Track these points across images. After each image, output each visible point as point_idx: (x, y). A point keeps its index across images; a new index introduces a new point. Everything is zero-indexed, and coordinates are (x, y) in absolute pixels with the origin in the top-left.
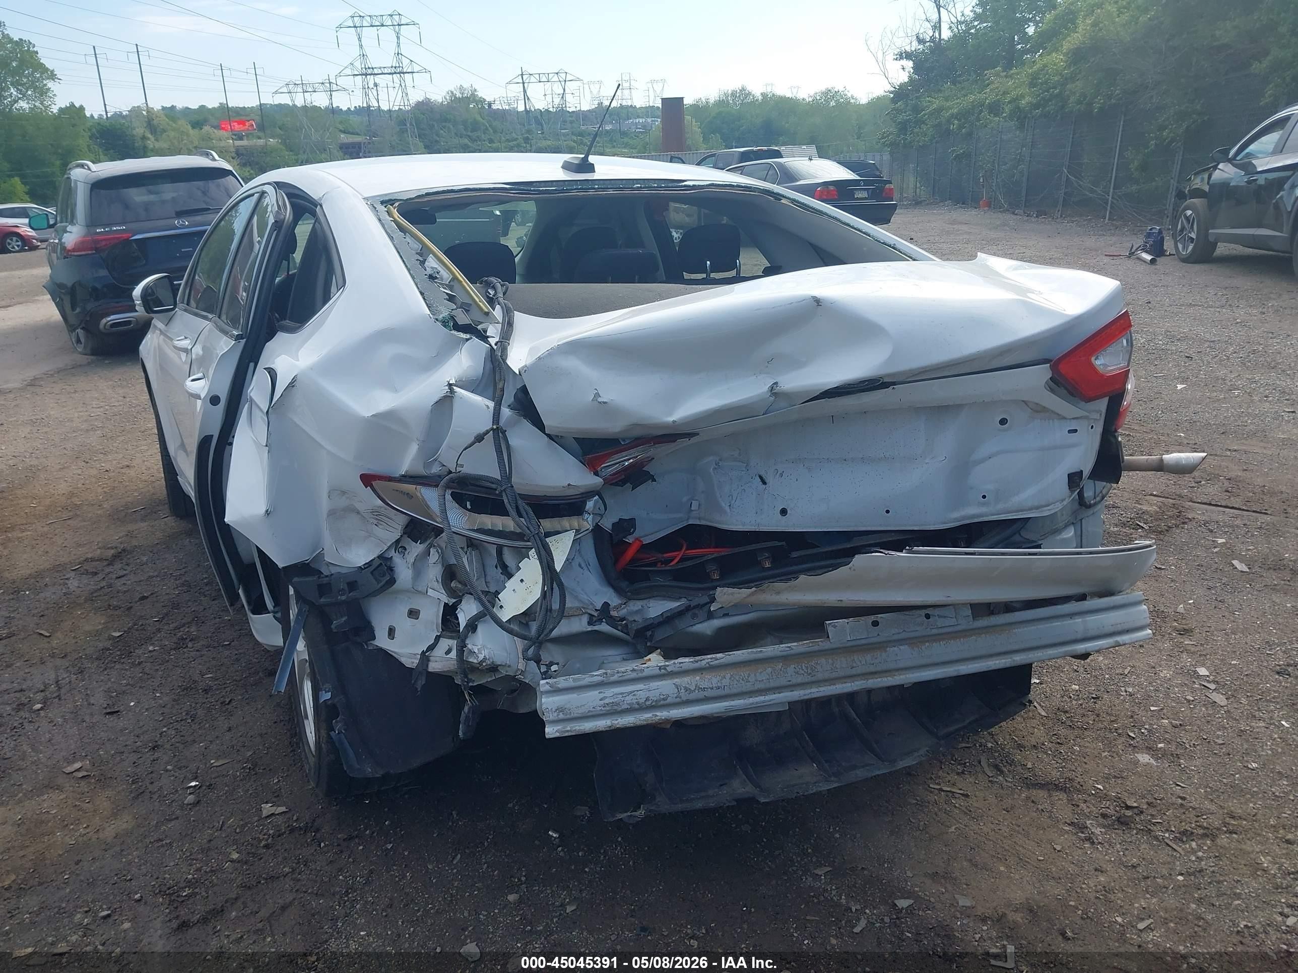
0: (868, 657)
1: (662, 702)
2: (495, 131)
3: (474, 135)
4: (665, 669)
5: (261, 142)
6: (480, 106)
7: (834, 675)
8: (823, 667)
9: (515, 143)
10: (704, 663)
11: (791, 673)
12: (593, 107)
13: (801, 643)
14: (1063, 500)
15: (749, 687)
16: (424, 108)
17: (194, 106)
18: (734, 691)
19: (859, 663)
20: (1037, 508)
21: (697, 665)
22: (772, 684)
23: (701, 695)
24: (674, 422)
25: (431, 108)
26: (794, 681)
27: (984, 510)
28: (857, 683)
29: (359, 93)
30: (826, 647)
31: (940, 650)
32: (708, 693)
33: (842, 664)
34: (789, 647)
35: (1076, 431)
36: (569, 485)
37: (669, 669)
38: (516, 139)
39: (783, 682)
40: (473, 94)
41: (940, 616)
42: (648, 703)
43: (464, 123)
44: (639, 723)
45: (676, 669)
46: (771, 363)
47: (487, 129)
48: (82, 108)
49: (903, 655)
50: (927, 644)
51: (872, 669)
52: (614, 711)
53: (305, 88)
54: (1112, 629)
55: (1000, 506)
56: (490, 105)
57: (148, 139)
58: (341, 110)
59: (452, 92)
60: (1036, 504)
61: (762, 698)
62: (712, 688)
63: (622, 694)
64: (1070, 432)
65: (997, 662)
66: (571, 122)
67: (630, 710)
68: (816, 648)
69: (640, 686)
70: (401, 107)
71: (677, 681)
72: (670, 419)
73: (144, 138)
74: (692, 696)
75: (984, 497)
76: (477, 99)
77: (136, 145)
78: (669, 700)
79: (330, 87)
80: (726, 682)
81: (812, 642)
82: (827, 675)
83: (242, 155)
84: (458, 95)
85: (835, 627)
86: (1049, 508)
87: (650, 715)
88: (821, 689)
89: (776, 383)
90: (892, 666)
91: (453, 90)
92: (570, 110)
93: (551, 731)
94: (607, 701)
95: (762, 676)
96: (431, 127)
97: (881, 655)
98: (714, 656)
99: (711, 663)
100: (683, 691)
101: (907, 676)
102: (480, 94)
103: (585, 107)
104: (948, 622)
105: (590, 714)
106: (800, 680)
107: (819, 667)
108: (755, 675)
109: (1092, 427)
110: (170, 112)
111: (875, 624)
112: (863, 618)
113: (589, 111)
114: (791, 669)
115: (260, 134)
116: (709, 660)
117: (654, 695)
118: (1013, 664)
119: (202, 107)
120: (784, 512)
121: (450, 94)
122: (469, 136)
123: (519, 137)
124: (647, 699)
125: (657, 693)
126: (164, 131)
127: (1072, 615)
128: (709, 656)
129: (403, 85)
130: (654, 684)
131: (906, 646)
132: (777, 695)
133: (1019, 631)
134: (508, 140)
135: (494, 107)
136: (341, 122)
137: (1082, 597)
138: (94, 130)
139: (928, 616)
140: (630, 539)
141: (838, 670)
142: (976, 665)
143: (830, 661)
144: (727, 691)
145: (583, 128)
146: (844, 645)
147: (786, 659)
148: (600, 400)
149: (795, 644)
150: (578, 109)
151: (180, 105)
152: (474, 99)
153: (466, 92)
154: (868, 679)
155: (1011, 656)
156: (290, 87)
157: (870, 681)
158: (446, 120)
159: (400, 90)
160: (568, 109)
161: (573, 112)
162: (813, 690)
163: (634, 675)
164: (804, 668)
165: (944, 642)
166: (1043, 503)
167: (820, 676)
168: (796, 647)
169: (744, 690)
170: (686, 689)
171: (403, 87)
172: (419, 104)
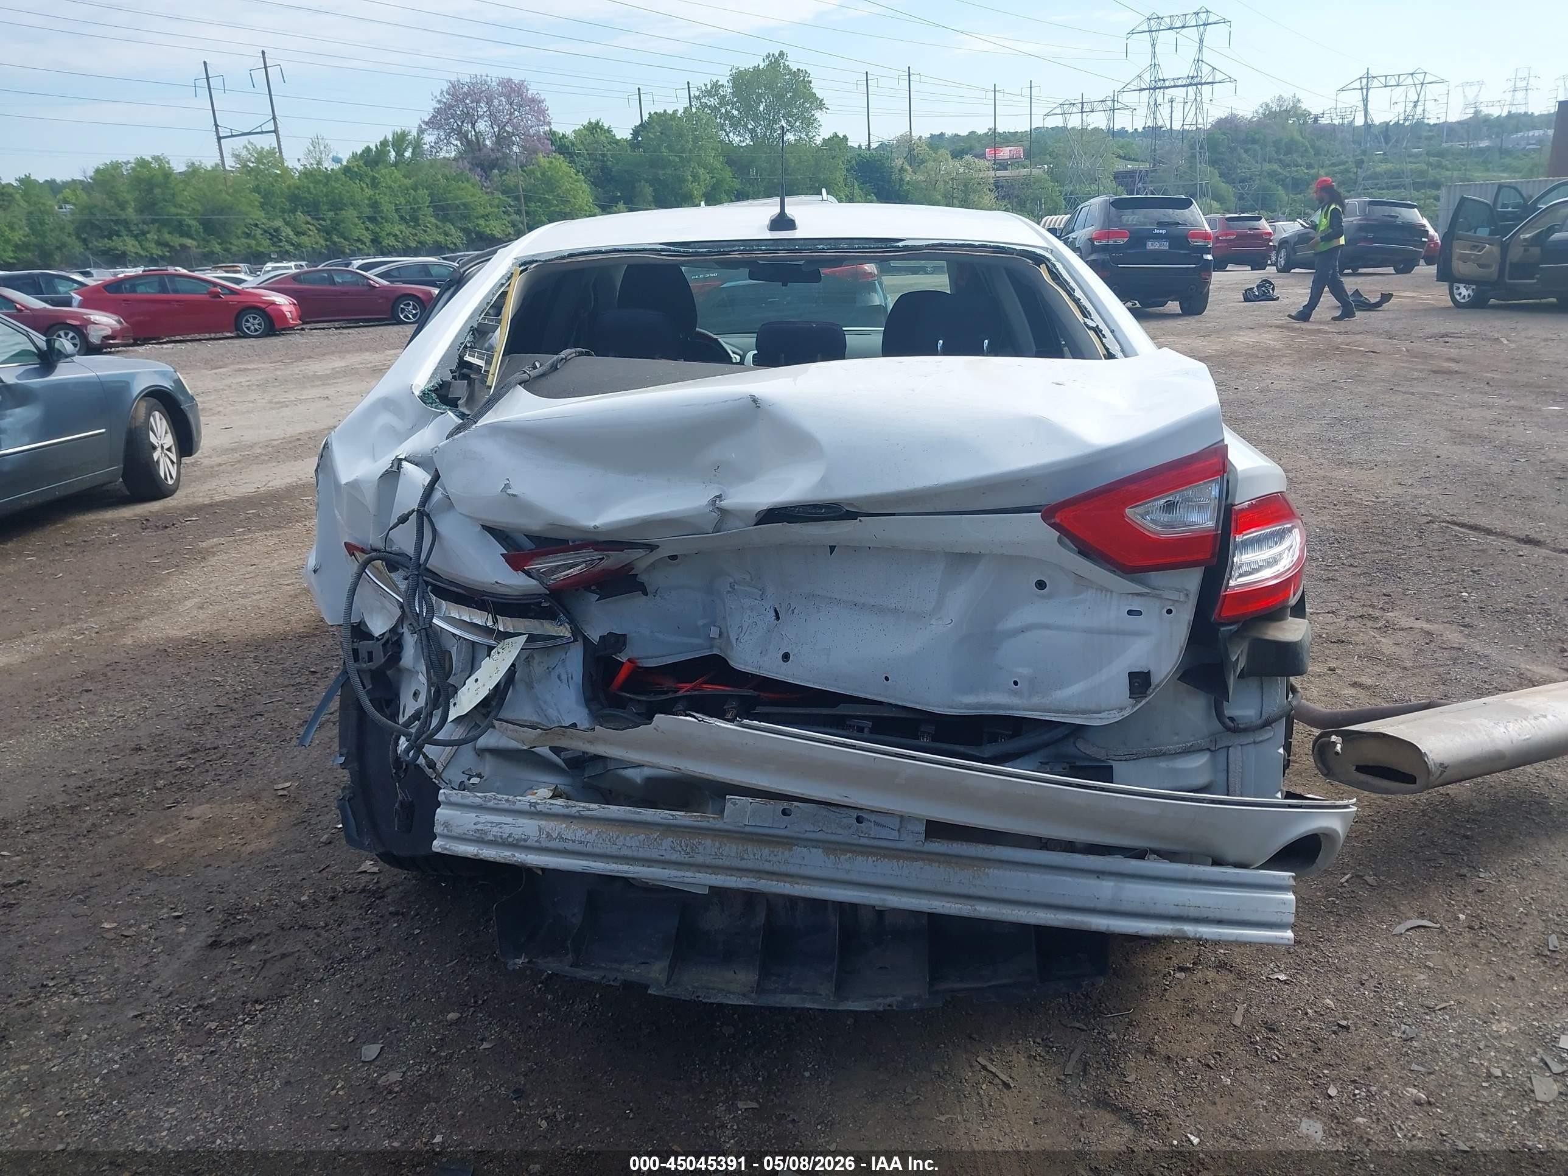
0: (766, 851)
1: (522, 843)
2: (1317, 153)
3: (1287, 159)
4: (535, 807)
5: (1024, 172)
6: (1302, 122)
7: (719, 862)
8: (707, 850)
9: (1342, 167)
10: (574, 810)
11: (666, 847)
12: (1466, 117)
13: (689, 814)
14: (1122, 709)
15: (613, 850)
16: (1228, 126)
17: (964, 133)
18: (597, 850)
19: (752, 857)
20: (1084, 712)
21: (566, 811)
22: (641, 854)
23: (561, 845)
24: (595, 527)
25: (1236, 126)
26: (667, 857)
27: (1015, 701)
28: (745, 879)
29: (1142, 111)
30: (717, 826)
31: (863, 867)
32: (570, 846)
33: (731, 852)
34: (673, 816)
35: (1139, 613)
36: (497, 582)
37: (539, 808)
38: (1344, 163)
39: (655, 855)
40: (1294, 107)
41: (877, 824)
42: (510, 840)
43: (1276, 143)
44: (498, 859)
45: (545, 810)
46: (718, 471)
47: (1306, 150)
48: (845, 138)
49: (815, 861)
50: (849, 855)
51: (768, 867)
52: (480, 840)
53: (1084, 108)
54: (1174, 911)
55: (1036, 700)
56: (1316, 119)
57: (906, 170)
58: (1127, 131)
59: (1267, 105)
60: (1083, 706)
61: (625, 867)
62: (574, 841)
63: (492, 823)
64: (1130, 612)
65: (948, 905)
66: (1429, 138)
67: (493, 843)
68: (704, 824)
69: (509, 819)
70: (1199, 126)
71: (543, 823)
72: (592, 524)
73: (902, 170)
74: (552, 845)
75: (1016, 683)
76: (1299, 112)
77: (893, 177)
78: (528, 843)
79: (1113, 105)
80: (591, 838)
81: (701, 816)
82: (708, 860)
83: (1002, 187)
84: (1275, 108)
85: (735, 804)
86: (1100, 716)
87: (508, 854)
88: (697, 875)
89: (719, 496)
90: (794, 870)
91: (1269, 101)
92: (1432, 122)
93: (437, 845)
94: (479, 827)
95: (631, 842)
96: (1232, 150)
97: (783, 853)
98: (587, 805)
99: (582, 813)
100: (544, 836)
101: (812, 888)
102: (1304, 106)
103: (1454, 117)
104: (884, 833)
105: (464, 836)
106: (674, 857)
107: (701, 848)
108: (625, 839)
109: (1169, 612)
110: (936, 141)
111: (785, 812)
112: (772, 802)
113: (1459, 123)
114: (668, 842)
115: (1027, 162)
116: (581, 809)
117: (517, 833)
118: (973, 914)
119: (973, 133)
120: (786, 657)
121: (1264, 107)
122: (1280, 160)
123: (1349, 160)
124: (510, 835)
125: (519, 831)
126: (923, 162)
127: (1100, 874)
128: (583, 804)
129: (1199, 99)
130: (522, 821)
131: (820, 850)
132: (645, 869)
133: (995, 872)
134: (1334, 165)
135: (1323, 121)
136: (1121, 147)
137: (1140, 854)
138: (854, 162)
139: (859, 820)
140: (623, 658)
141: (724, 858)
142: (914, 900)
143: (717, 844)
144: (589, 849)
145: (1445, 145)
146: (739, 829)
147: (669, 829)
148: (509, 491)
149: (682, 813)
150: (1442, 120)
151: (949, 133)
152: (1295, 113)
153: (1286, 104)
154: (761, 878)
155: (973, 903)
156: (1065, 107)
157: (763, 882)
158: (1254, 141)
159: (1194, 106)
160: (1426, 121)
161: (1435, 125)
162: (688, 874)
163: (507, 806)
164: (683, 844)
165: (875, 859)
166: (1092, 707)
167: (699, 859)
168: (680, 817)
169: (608, 851)
170: (548, 834)
171: (1198, 103)
172: (1221, 123)
